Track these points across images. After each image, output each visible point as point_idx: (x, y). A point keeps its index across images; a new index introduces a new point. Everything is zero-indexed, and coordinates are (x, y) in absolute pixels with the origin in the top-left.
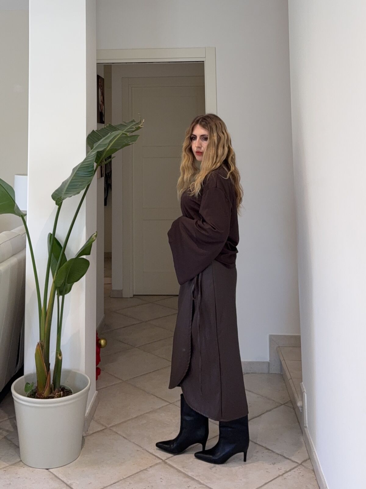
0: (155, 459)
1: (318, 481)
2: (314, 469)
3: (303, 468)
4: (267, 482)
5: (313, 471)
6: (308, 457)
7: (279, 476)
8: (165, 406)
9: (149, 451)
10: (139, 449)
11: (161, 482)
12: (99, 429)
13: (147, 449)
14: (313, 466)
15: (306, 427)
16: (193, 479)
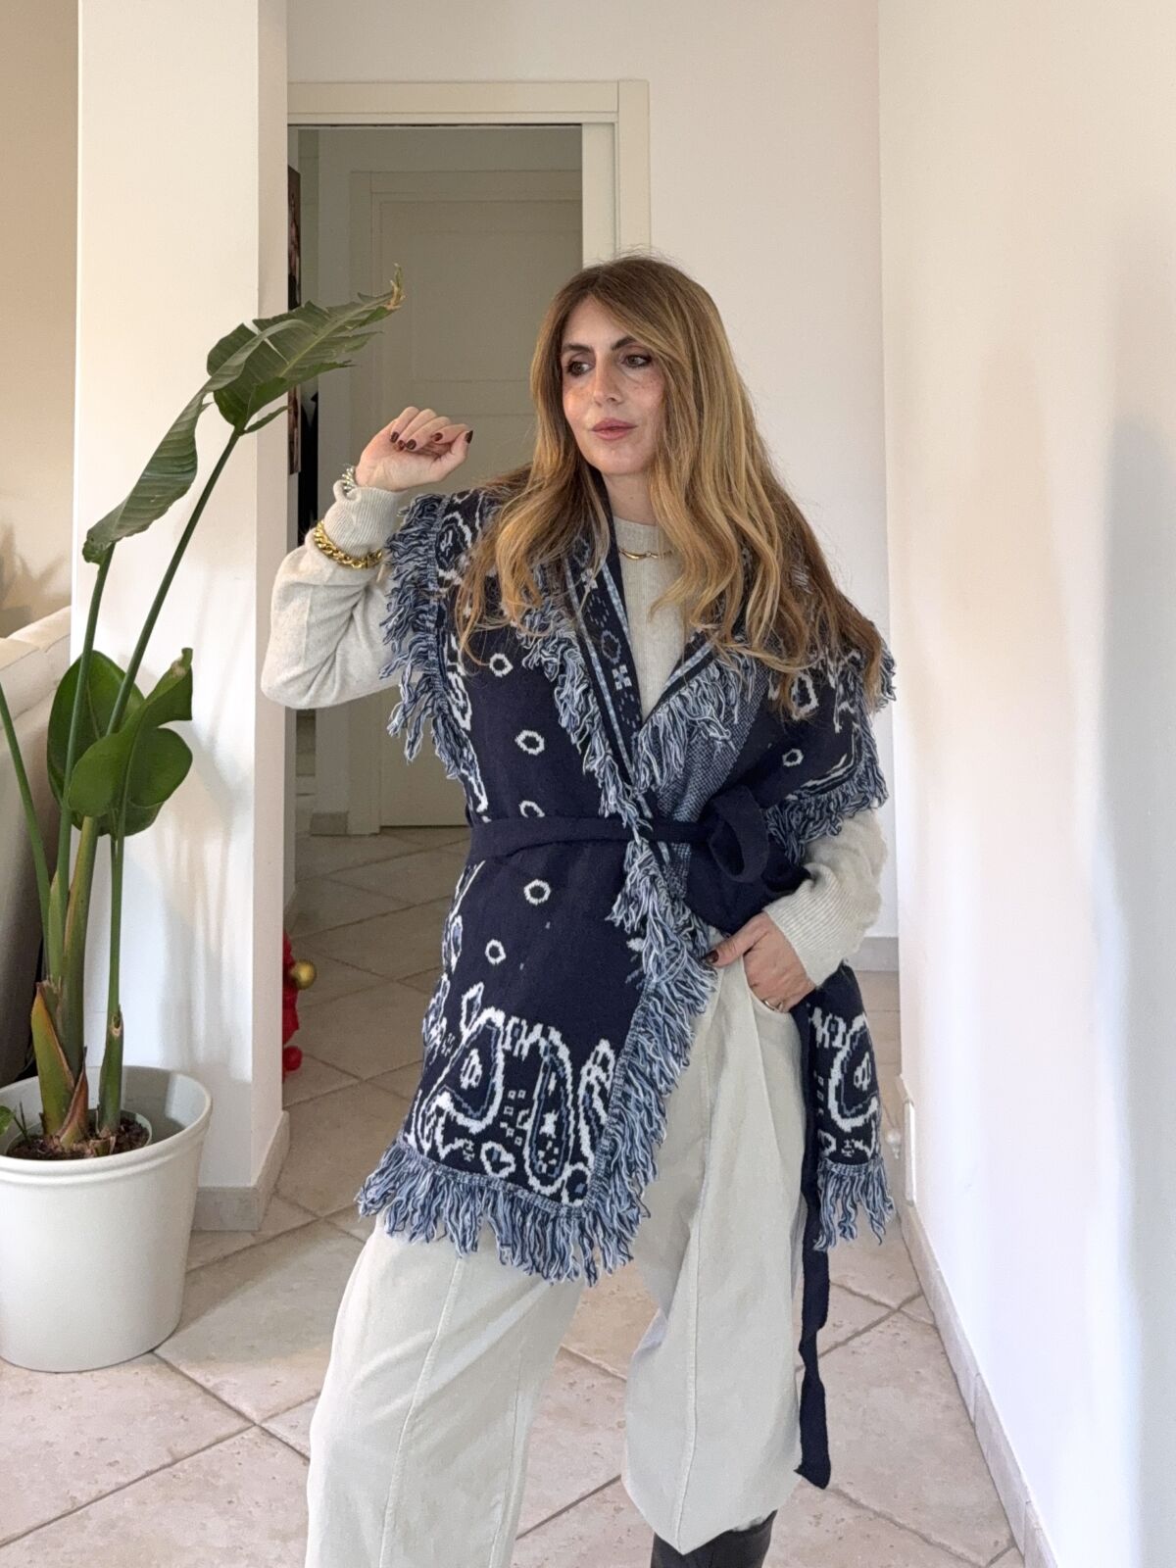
1: (949, 1355)
3: (906, 1320)
5: (935, 1326)
6: (916, 1289)
7: (837, 1346)
12: (295, 1225)
16: (586, 1362)
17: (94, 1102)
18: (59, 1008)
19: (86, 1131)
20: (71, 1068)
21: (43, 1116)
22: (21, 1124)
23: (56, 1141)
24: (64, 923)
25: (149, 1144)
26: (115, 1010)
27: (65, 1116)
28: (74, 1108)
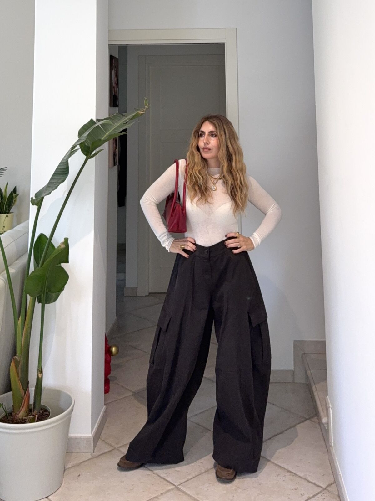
3: (328, 493)
5: (339, 496)
9: (161, 475)
12: (106, 450)
15: (331, 446)
17: (32, 401)
18: (20, 367)
19: (28, 412)
20: (23, 389)
21: (13, 406)
22: (5, 409)
23: (17, 416)
24: (22, 335)
25: (50, 418)
26: (40, 367)
27: (21, 407)
28: (24, 404)
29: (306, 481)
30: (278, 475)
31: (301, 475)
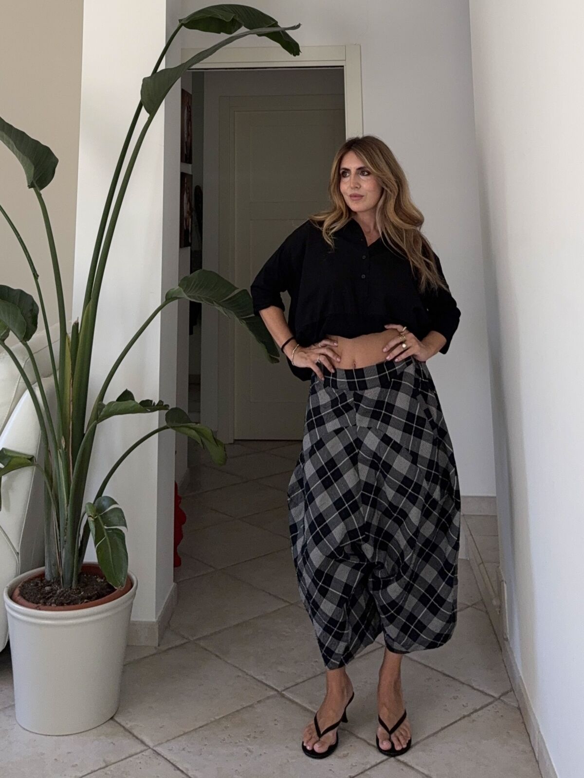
0: (266, 690)
1: (526, 724)
2: (520, 706)
3: (503, 703)
4: (446, 725)
5: (519, 709)
6: (509, 688)
7: (464, 717)
8: (282, 608)
9: (257, 677)
10: (240, 674)
11: (276, 724)
12: (178, 644)
13: (253, 674)
14: (518, 701)
15: (507, 640)
29: (471, 688)
30: (429, 679)
31: (462, 680)
